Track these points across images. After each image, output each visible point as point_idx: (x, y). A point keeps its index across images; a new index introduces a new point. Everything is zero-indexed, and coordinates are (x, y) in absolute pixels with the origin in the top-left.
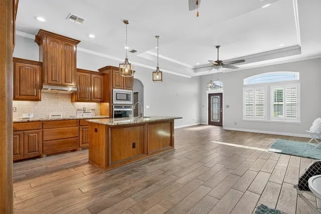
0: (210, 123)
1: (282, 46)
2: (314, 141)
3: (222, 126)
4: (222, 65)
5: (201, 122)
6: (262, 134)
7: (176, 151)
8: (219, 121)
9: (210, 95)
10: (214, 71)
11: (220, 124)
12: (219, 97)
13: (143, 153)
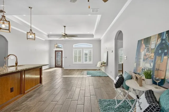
0: (56, 67)
1: (88, 33)
2: (98, 70)
3: (62, 67)
4: (67, 36)
5: (50, 66)
6: (81, 69)
7: (44, 86)
8: (60, 65)
9: (56, 51)
10: (63, 39)
11: (61, 67)
12: (61, 52)
13: (21, 93)
